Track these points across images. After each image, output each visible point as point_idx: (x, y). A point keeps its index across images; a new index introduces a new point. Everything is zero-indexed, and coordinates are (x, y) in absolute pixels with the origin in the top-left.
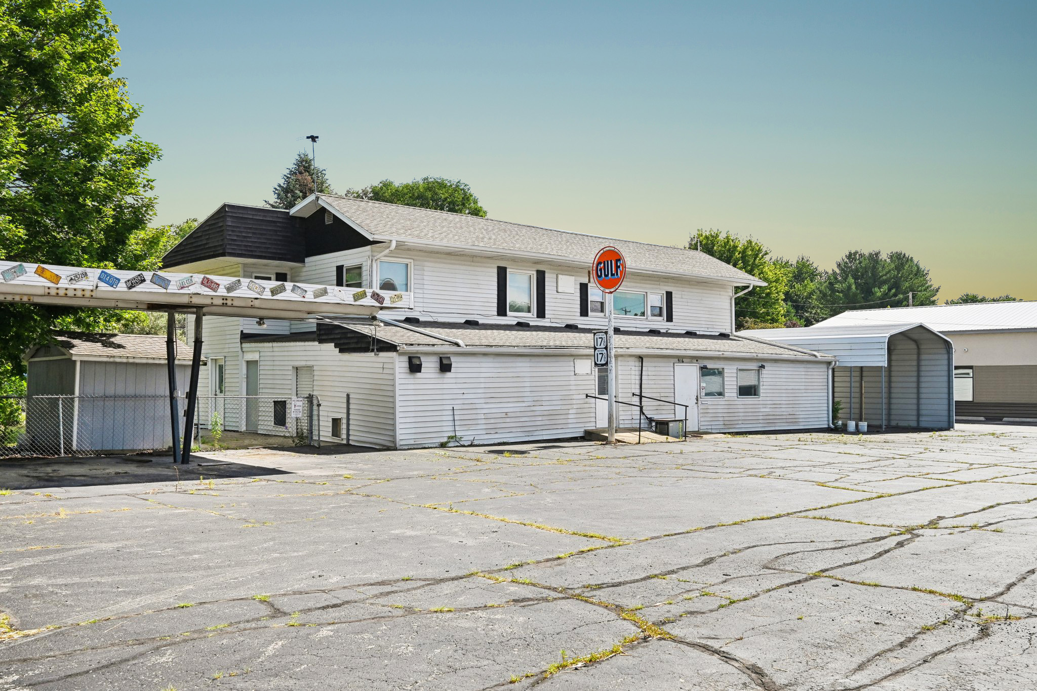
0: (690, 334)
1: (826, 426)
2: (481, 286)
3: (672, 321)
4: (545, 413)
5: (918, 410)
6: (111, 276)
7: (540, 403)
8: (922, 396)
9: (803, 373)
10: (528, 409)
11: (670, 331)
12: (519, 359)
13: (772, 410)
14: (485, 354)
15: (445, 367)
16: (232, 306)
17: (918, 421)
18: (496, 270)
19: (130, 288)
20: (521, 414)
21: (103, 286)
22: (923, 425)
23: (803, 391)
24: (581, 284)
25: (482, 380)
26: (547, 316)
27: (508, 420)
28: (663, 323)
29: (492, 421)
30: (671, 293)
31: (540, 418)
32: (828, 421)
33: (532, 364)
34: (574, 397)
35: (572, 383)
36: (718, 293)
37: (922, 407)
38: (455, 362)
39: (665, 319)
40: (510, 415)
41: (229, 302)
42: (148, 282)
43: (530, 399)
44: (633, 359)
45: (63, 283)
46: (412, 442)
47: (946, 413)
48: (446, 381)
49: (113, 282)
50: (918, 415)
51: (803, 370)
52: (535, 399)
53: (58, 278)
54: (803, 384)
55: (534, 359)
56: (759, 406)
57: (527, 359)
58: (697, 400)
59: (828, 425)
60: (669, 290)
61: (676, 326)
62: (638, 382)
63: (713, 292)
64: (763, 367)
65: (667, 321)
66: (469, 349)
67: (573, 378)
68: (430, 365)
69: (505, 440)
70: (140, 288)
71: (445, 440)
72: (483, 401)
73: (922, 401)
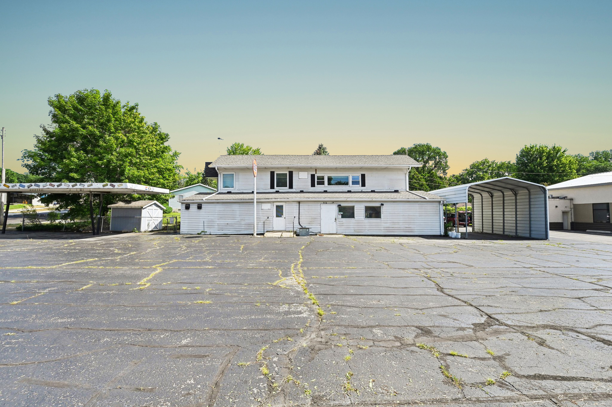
0: (373, 191)
1: (439, 234)
2: (263, 179)
3: (365, 186)
4: (247, 224)
5: (530, 227)
6: (22, 185)
7: (244, 220)
8: (532, 219)
9: (418, 207)
10: (238, 222)
11: (363, 191)
12: (234, 204)
13: (391, 225)
14: (218, 203)
15: (200, 207)
16: (83, 191)
17: (530, 234)
18: (270, 173)
19: (28, 188)
20: (235, 224)
21: (21, 188)
22: (533, 236)
23: (418, 216)
24: (312, 175)
25: (217, 212)
26: (293, 188)
27: (228, 226)
28: (359, 188)
29: (221, 226)
30: (364, 175)
31: (244, 226)
32: (441, 231)
33: (240, 206)
34: (261, 218)
35: (260, 213)
36: (397, 172)
37: (532, 226)
38: (204, 206)
39: (361, 186)
40: (229, 224)
41: (82, 190)
42: (33, 186)
43: (239, 219)
44: (296, 203)
45: (10, 188)
46: (187, 232)
47: (544, 229)
48: (201, 212)
49: (24, 186)
50: (530, 230)
51: (418, 205)
52: (241, 218)
53: (9, 186)
54: (418, 212)
55: (241, 204)
56: (382, 223)
57: (238, 204)
58: (336, 220)
59: (441, 233)
60: (363, 173)
61: (367, 188)
62: (298, 212)
63: (394, 172)
64: (382, 205)
65: (362, 186)
66: (207, 201)
67: (261, 211)
68: (194, 208)
69: (226, 233)
70: (31, 188)
71: (199, 232)
72: (217, 219)
73: (532, 222)
